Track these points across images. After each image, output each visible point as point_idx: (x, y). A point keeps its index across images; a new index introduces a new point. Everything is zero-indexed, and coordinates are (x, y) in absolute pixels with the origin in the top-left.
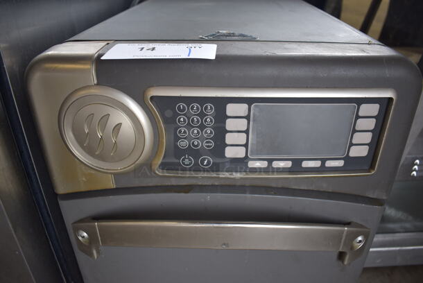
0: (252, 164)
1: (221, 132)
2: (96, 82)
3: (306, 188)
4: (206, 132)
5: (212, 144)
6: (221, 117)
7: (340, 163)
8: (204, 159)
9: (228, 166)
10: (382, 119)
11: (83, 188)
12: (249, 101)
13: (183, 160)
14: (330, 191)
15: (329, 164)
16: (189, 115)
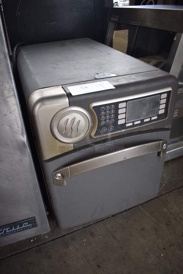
0: (127, 125)
1: (117, 114)
2: (69, 106)
3: (145, 130)
4: (111, 116)
5: (114, 120)
7: (156, 118)
8: (110, 127)
9: (119, 127)
10: (168, 98)
12: (126, 101)
14: (153, 129)
15: (153, 118)
16: (105, 111)
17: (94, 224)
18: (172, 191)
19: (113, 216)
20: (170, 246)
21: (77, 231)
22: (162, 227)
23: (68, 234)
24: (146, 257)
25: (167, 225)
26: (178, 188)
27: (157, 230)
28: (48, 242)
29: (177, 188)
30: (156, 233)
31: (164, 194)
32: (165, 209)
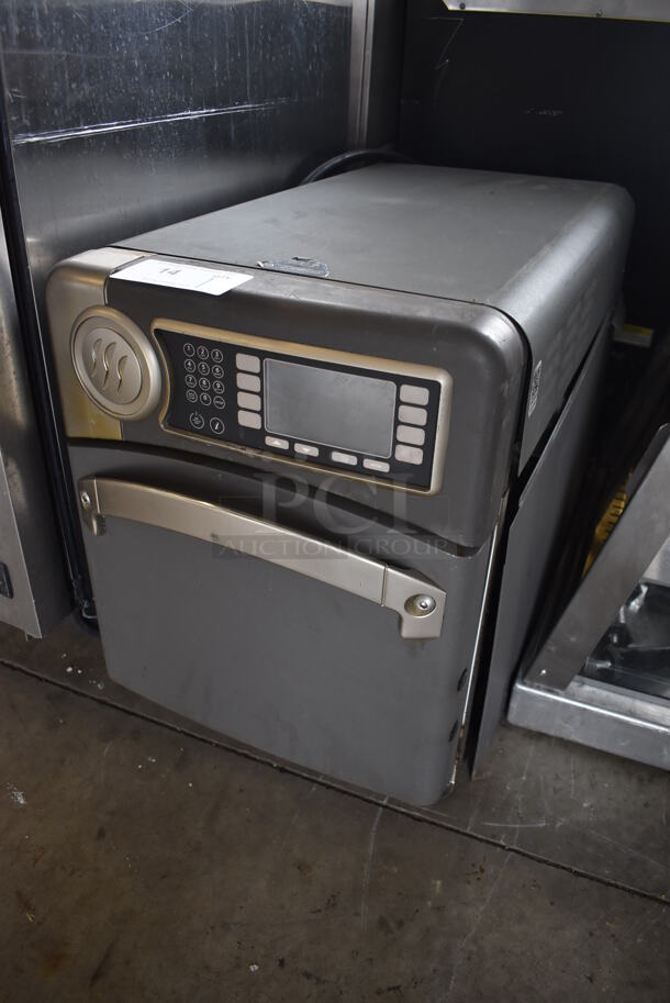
0: (271, 442)
1: (232, 391)
2: (107, 302)
3: (340, 494)
4: (216, 386)
5: (223, 403)
6: (231, 371)
7: (384, 467)
8: (215, 422)
9: (242, 436)
11: (92, 434)
12: (262, 355)
13: (193, 417)
15: (369, 464)
16: (197, 360)
17: (217, 745)
18: (540, 861)
19: (282, 770)
20: (308, 976)
21: (167, 726)
22: (357, 914)
23: (143, 717)
24: (212, 928)
25: (382, 923)
26: (578, 874)
27: (333, 905)
28: (92, 698)
29: (575, 869)
30: (320, 911)
31: (503, 847)
32: (439, 882)
